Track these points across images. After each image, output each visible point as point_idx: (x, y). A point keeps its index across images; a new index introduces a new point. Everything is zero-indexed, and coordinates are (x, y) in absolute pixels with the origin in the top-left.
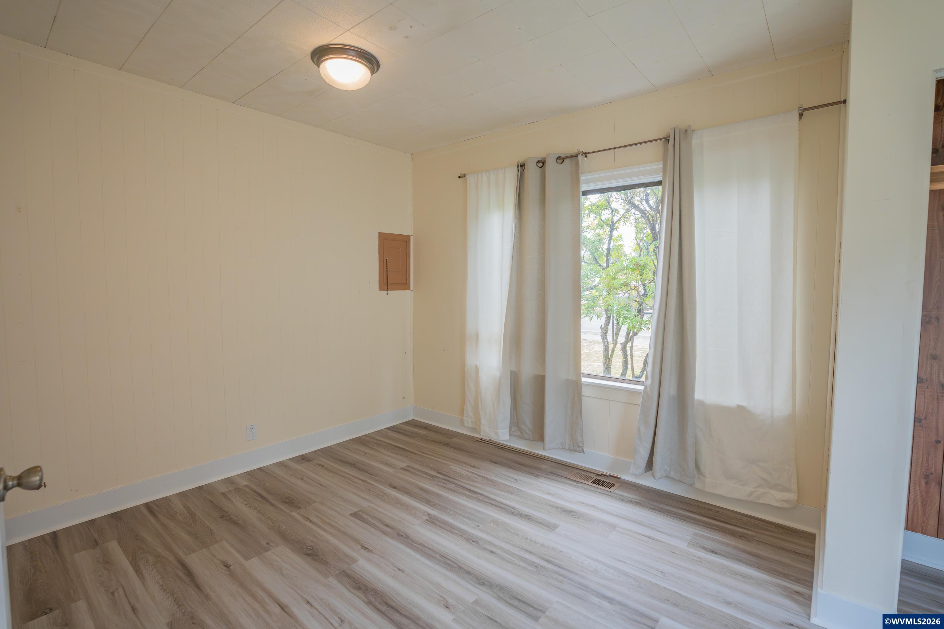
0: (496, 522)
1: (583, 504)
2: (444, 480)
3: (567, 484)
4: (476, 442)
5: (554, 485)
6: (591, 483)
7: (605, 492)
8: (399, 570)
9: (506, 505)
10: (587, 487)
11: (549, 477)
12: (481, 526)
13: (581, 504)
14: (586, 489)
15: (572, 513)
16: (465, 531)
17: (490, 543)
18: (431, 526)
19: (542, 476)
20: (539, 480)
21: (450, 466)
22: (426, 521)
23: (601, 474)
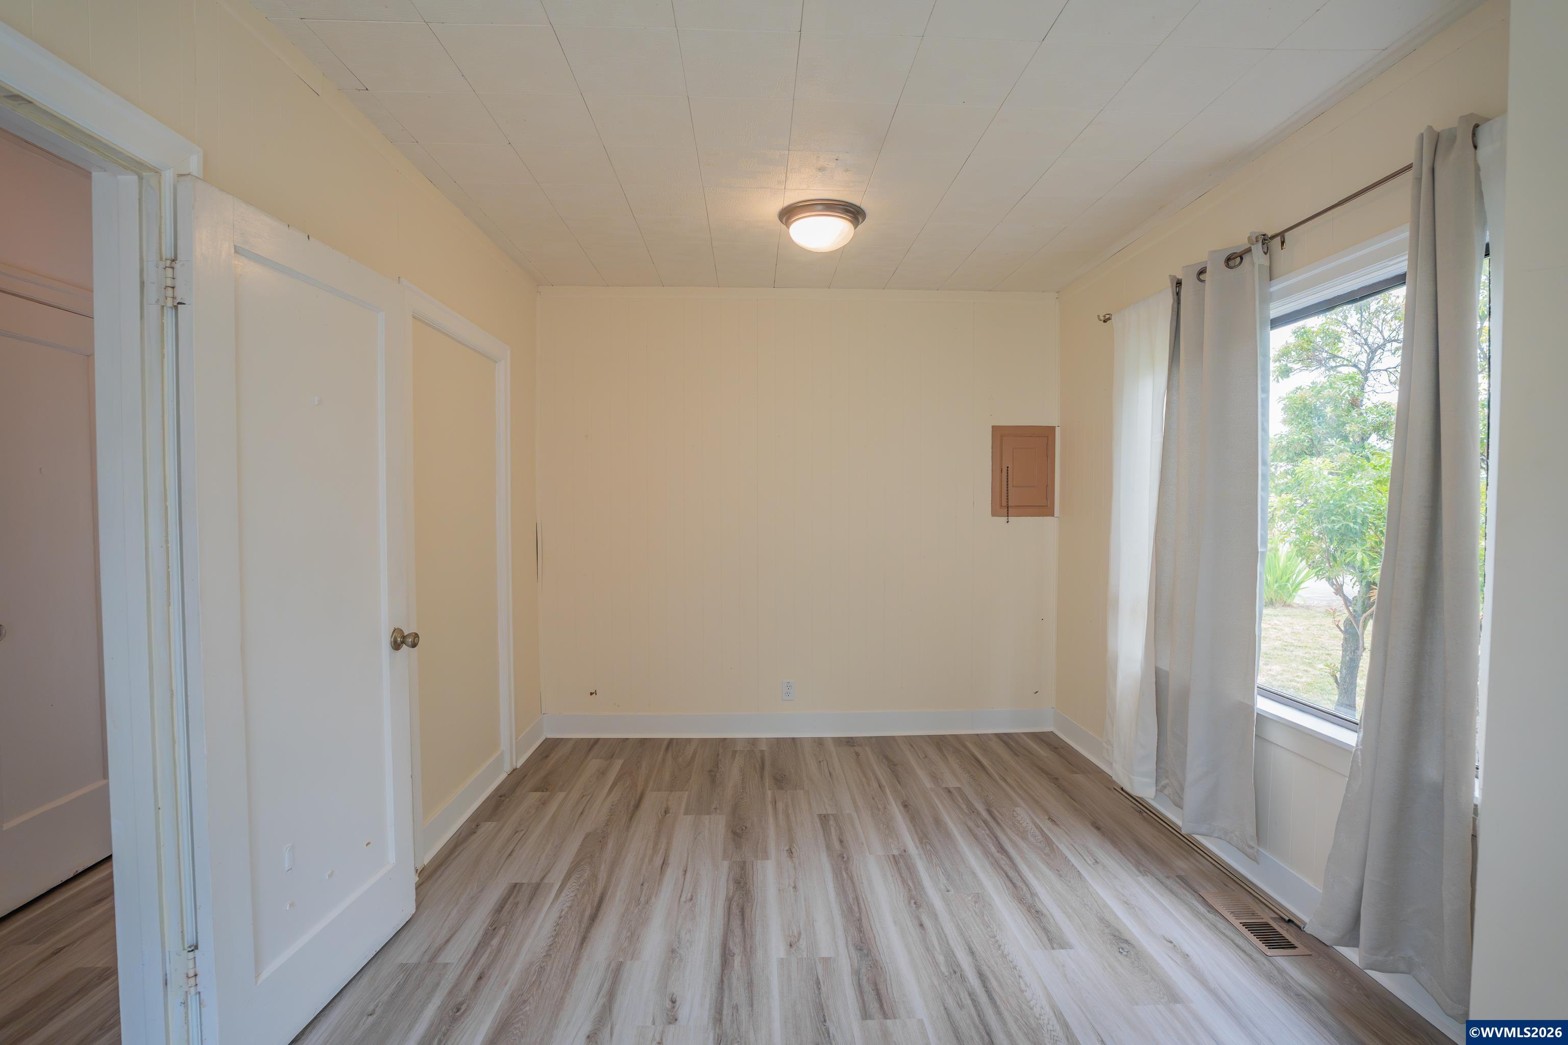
0: (980, 899)
1: (1170, 945)
2: (983, 821)
3: (1185, 902)
4: (1110, 789)
5: (1157, 895)
6: (1240, 923)
7: (1248, 948)
8: (795, 887)
9: (1027, 886)
10: (1222, 925)
11: (1168, 882)
12: (952, 892)
13: (1165, 942)
14: (1213, 927)
15: (1125, 946)
16: (923, 888)
17: (935, 917)
18: (889, 863)
19: (1153, 874)
20: (1141, 879)
21: (1019, 807)
22: (891, 856)
23: (1287, 919)
